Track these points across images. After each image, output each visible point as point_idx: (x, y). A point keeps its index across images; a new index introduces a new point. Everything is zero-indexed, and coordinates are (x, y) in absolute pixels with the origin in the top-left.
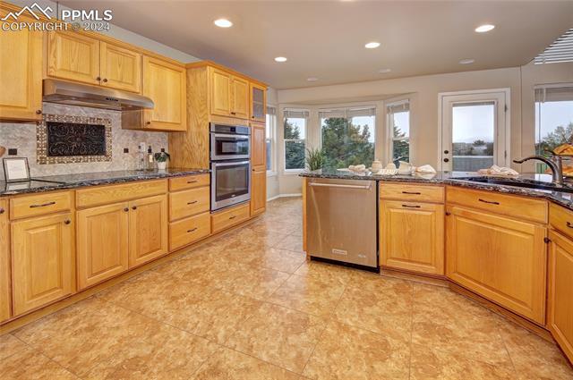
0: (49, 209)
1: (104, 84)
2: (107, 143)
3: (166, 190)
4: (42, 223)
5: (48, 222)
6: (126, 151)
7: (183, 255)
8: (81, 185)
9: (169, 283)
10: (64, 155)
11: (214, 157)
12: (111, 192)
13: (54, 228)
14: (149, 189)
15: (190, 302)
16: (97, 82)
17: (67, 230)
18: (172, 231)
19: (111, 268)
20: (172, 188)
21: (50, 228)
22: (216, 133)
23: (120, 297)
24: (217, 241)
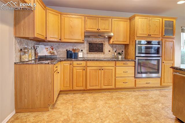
0: (80, 65)
1: (99, 31)
2: (104, 49)
3: (114, 66)
4: (79, 69)
5: (80, 69)
6: (109, 51)
7: (122, 91)
8: (88, 60)
9: (109, 98)
10: (92, 52)
11: (137, 55)
12: (96, 63)
13: (82, 70)
14: (108, 64)
15: (109, 107)
16: (97, 30)
17: (84, 72)
18: (116, 80)
19: (95, 86)
20: (117, 65)
21: (81, 70)
22: (138, 44)
23: (96, 96)
24: (139, 91)
